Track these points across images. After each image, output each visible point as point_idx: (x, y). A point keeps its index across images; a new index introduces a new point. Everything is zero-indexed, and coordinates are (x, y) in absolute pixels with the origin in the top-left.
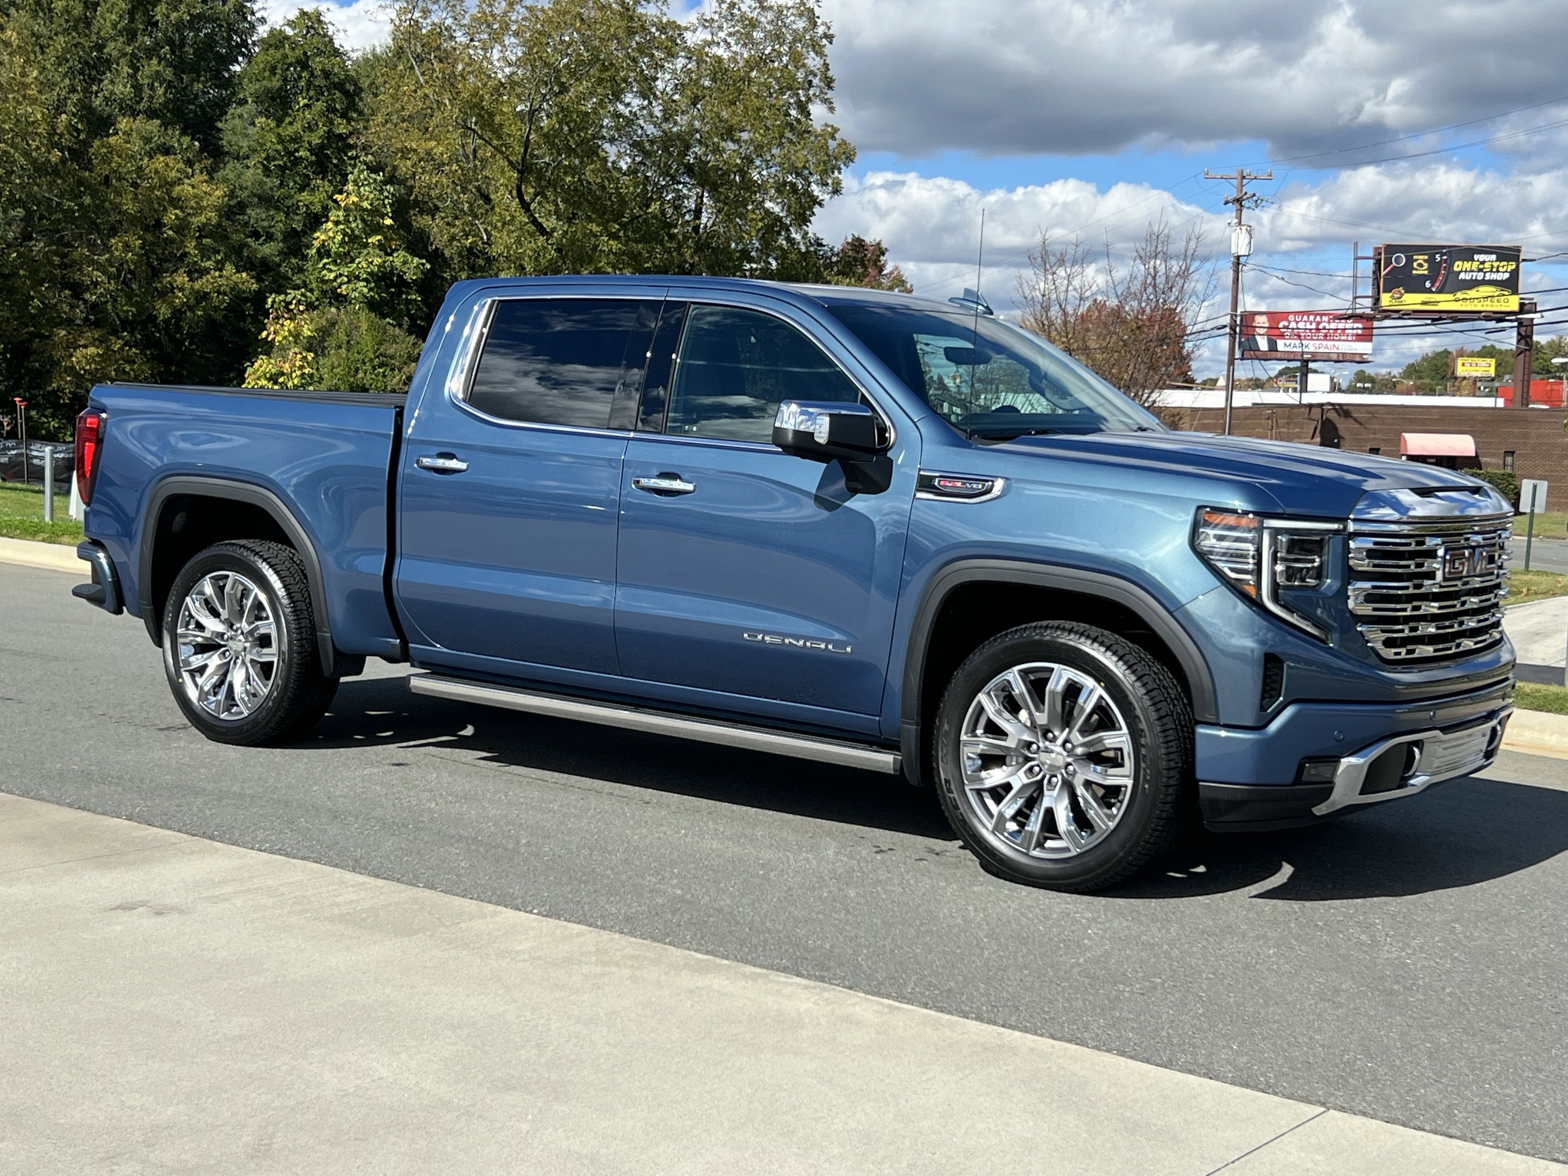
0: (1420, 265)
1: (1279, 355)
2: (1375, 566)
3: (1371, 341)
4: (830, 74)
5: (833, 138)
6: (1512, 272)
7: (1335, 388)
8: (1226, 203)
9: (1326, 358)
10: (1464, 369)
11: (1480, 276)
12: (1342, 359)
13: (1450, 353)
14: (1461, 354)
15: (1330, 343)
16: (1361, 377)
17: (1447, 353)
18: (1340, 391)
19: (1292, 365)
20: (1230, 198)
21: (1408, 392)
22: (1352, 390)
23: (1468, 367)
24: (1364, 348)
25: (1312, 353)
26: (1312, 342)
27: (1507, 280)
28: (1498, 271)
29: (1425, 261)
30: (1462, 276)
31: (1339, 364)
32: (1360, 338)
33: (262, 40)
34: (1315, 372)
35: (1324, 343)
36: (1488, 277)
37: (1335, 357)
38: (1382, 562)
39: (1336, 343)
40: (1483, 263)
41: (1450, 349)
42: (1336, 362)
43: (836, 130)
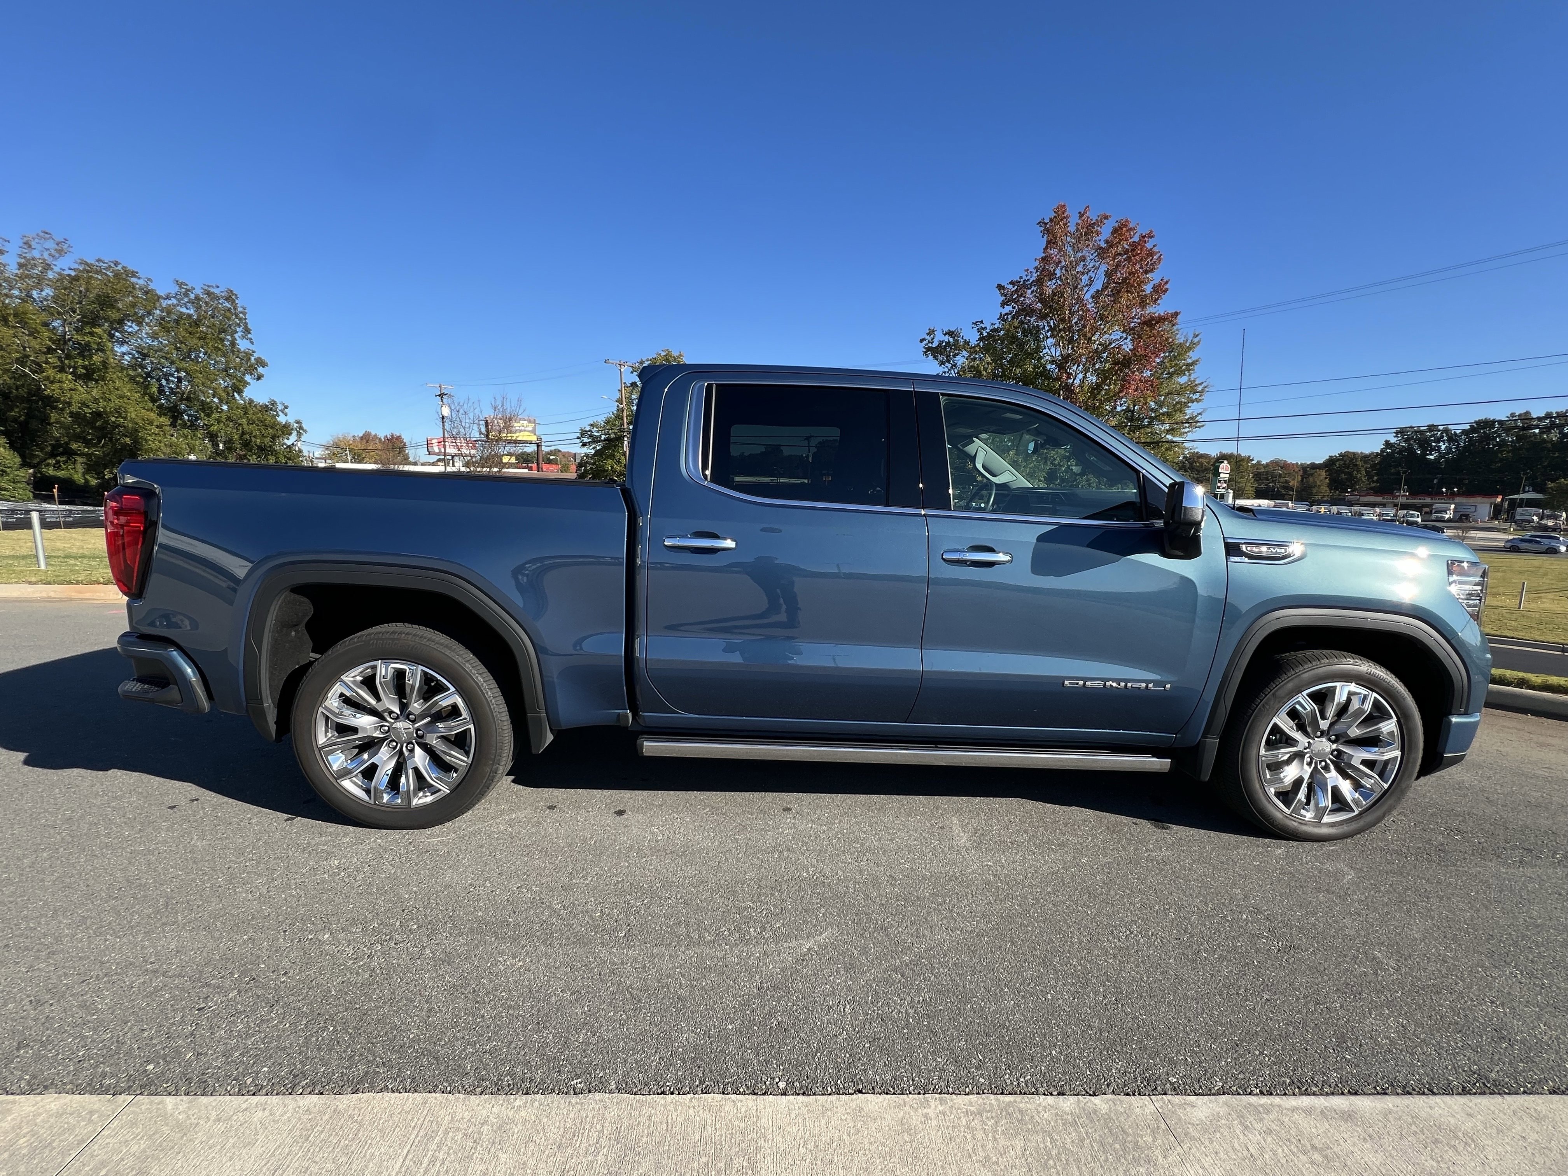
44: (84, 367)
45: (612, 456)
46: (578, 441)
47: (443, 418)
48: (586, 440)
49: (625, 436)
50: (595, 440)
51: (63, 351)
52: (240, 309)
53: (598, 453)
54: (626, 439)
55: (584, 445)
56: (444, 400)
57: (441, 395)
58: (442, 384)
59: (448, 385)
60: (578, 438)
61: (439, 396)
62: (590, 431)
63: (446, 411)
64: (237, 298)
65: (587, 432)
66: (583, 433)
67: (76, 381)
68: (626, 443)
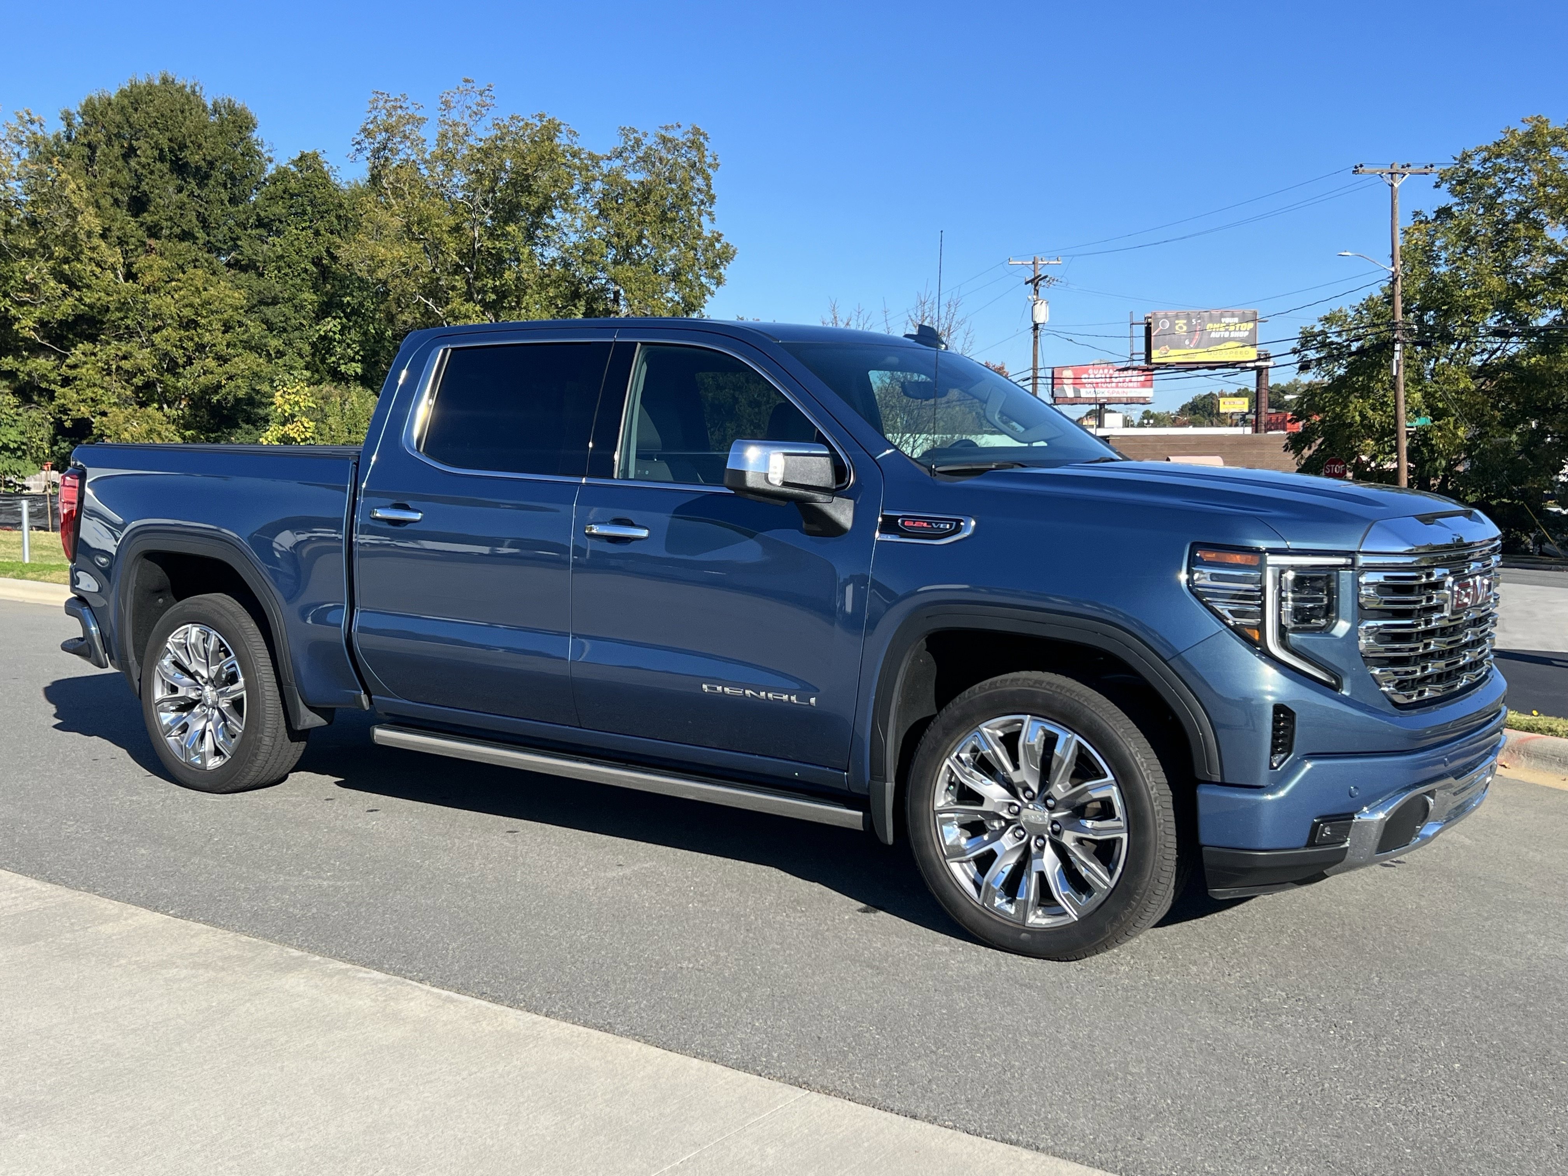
0: (1181, 328)
1: (1082, 401)
2: (1386, 602)
3: (1151, 386)
4: (712, 192)
5: (718, 241)
6: (1250, 331)
7: (1127, 423)
8: (1027, 283)
9: (1119, 402)
10: (1227, 406)
11: (1227, 335)
12: (1130, 402)
13: (1214, 395)
14: (1223, 395)
15: (1120, 390)
16: (1147, 415)
17: (1211, 395)
18: (1132, 426)
19: (1093, 407)
20: (1028, 280)
21: (1184, 425)
22: (1141, 425)
23: (1227, 405)
24: (1147, 393)
25: (1107, 398)
26: (1107, 390)
27: (1247, 336)
28: (1240, 330)
29: (1185, 324)
30: (1213, 335)
31: (1128, 406)
32: (1143, 385)
33: (271, 177)
34: (1110, 411)
35: (1116, 390)
36: (1233, 335)
37: (1125, 401)
38: (1394, 598)
39: (1125, 390)
40: (1228, 325)
41: (1214, 392)
42: (1126, 404)
43: (721, 235)
44: (494, 289)
45: (1365, 392)
46: (1295, 358)
47: (1036, 327)
48: (1312, 355)
49: (1395, 341)
50: (1334, 354)
51: (471, 268)
52: (709, 160)
53: (1339, 385)
54: (1398, 347)
55: (1305, 367)
56: (1041, 289)
57: (1035, 281)
58: (1038, 257)
59: (1049, 258)
60: (1295, 351)
61: (1032, 281)
62: (1323, 332)
63: (1042, 314)
64: (706, 139)
65: (1315, 336)
66: (1307, 339)
67: (484, 314)
68: (1397, 355)
